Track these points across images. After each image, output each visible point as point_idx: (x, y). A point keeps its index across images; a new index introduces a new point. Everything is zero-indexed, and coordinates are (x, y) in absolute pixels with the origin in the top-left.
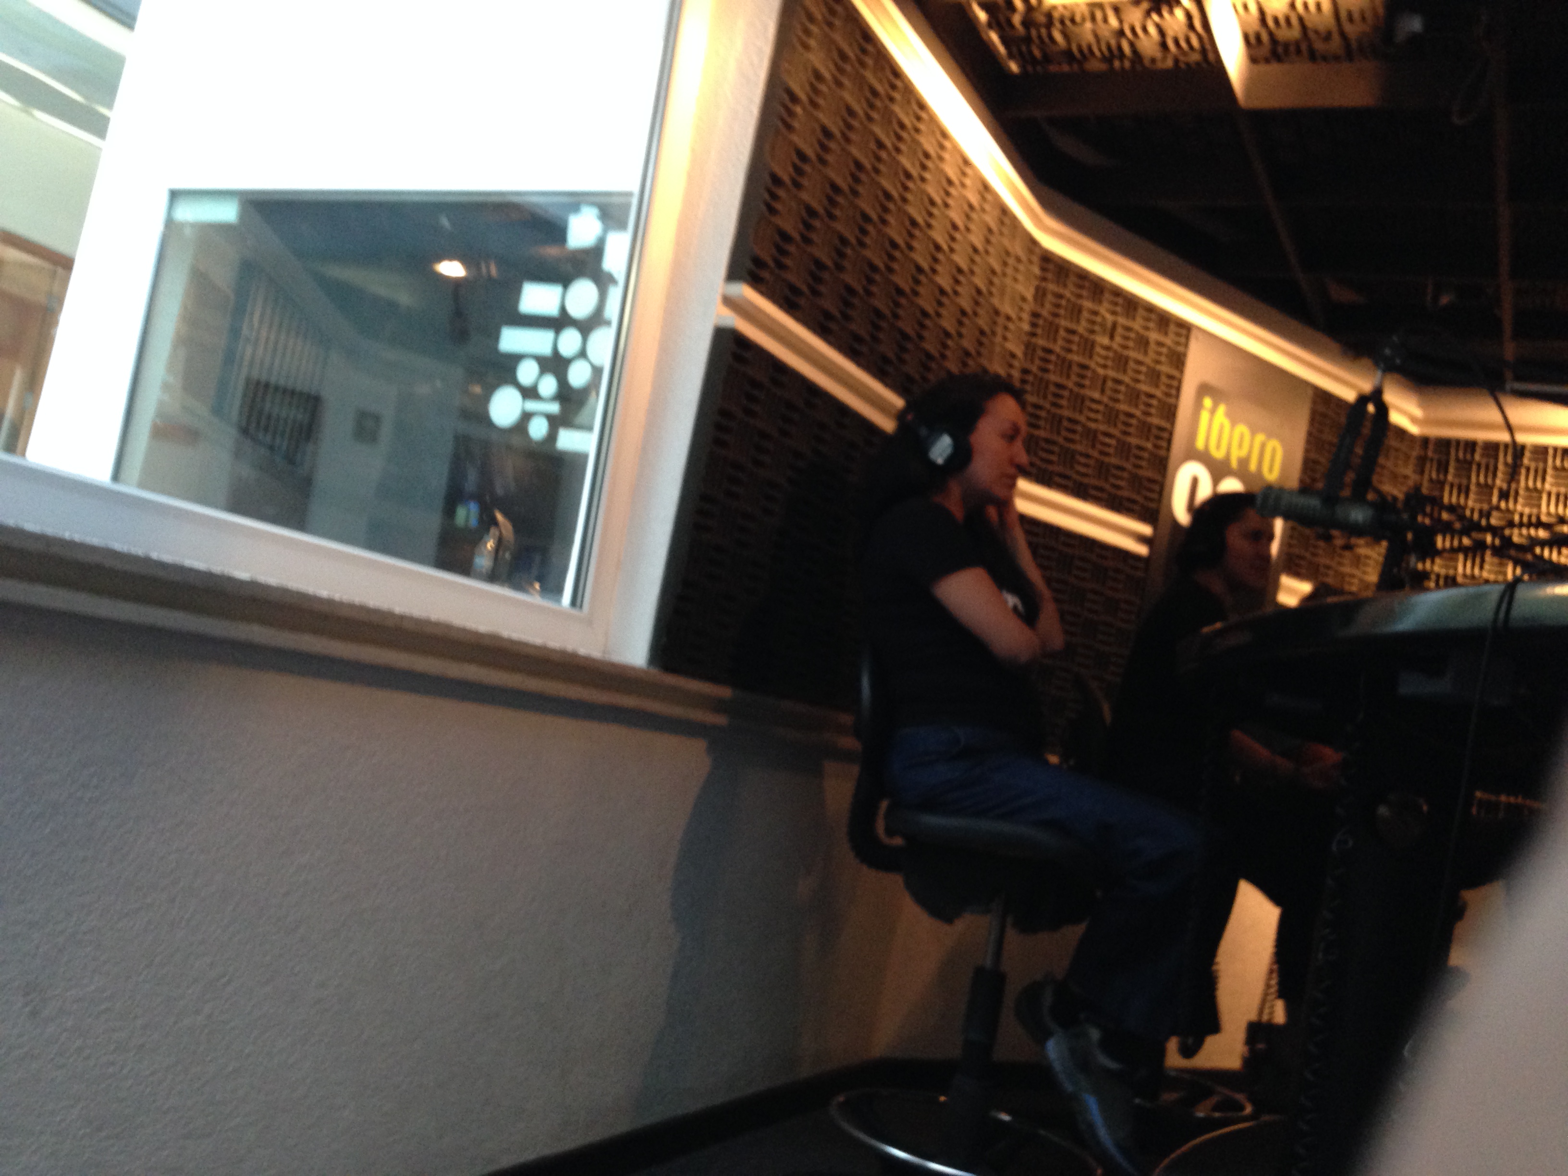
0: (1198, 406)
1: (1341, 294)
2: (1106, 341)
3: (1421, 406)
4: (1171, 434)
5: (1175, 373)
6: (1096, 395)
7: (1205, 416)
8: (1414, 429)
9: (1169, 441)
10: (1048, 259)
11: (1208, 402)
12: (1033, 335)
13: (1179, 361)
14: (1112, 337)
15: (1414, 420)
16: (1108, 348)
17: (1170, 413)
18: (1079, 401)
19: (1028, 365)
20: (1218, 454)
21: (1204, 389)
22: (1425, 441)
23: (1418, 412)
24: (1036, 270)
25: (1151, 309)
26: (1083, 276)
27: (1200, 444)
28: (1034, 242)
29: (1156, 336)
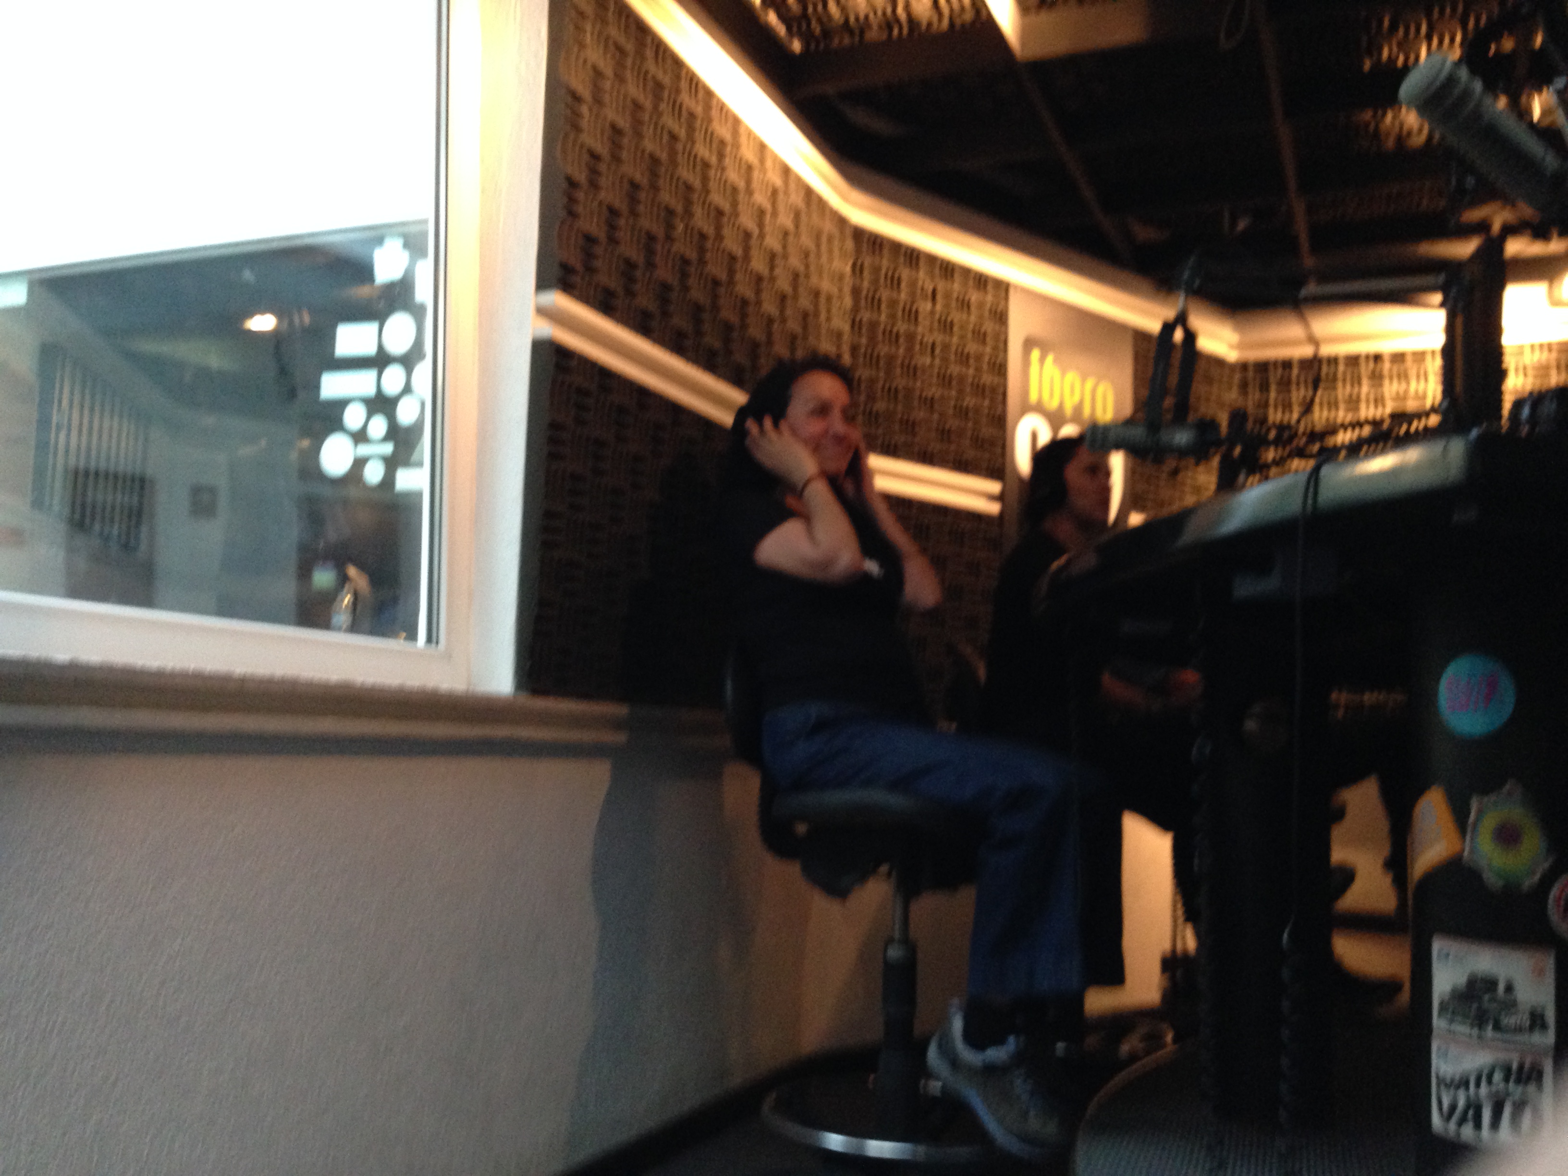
0: (1027, 359)
1: (1145, 233)
2: (928, 308)
3: (1239, 333)
4: (1005, 388)
5: (999, 328)
6: (927, 362)
7: (1035, 367)
8: (1234, 355)
9: (1005, 394)
10: (859, 234)
11: (1036, 354)
12: (857, 309)
13: (1001, 318)
14: (934, 303)
15: (1233, 347)
17: (1000, 369)
18: (912, 369)
19: (856, 341)
20: (1053, 404)
21: (1030, 343)
22: (1244, 366)
23: (1234, 338)
24: (850, 244)
25: (967, 272)
26: (897, 247)
27: (1033, 397)
28: (844, 220)
29: (974, 297)
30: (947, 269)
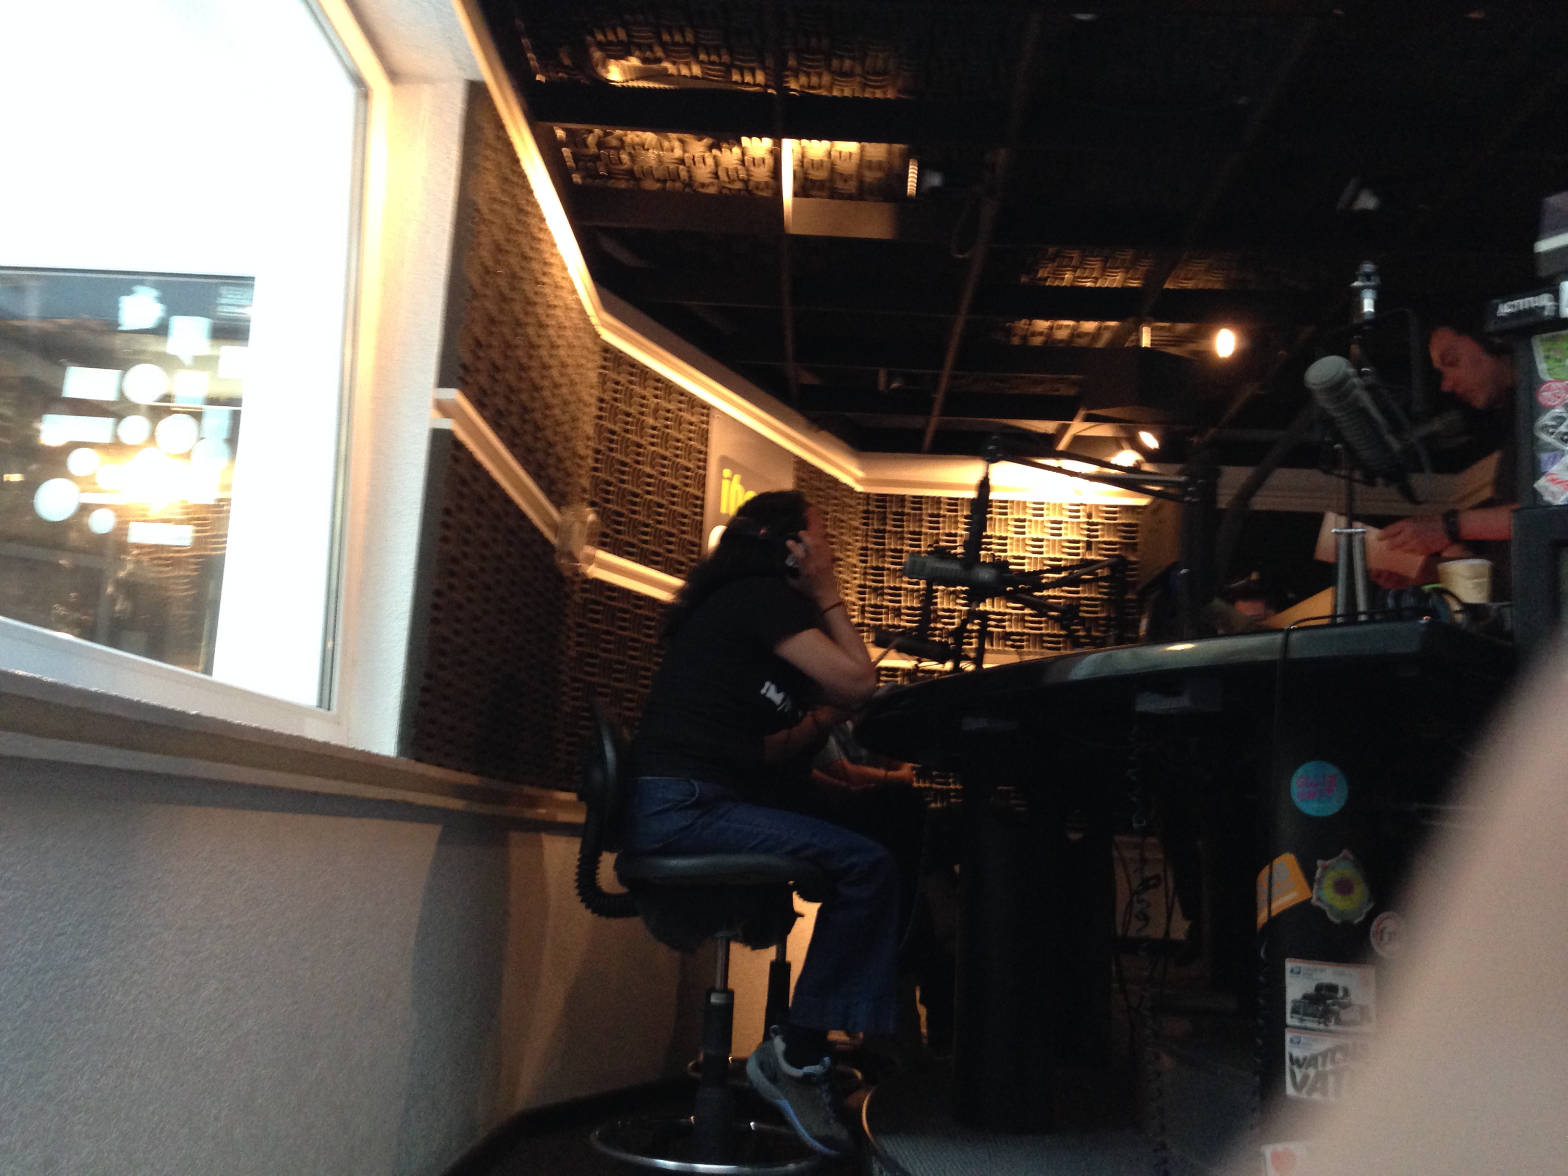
0: (721, 477)
1: (808, 379)
2: (651, 421)
3: (862, 469)
4: (703, 499)
5: (703, 448)
6: (648, 470)
7: (725, 483)
8: (859, 488)
9: (702, 507)
10: (607, 349)
11: (727, 473)
12: (600, 417)
13: (704, 436)
14: (656, 419)
15: (858, 481)
16: (654, 428)
17: (702, 483)
18: (638, 475)
19: (598, 446)
21: (725, 462)
22: (867, 496)
23: (860, 474)
24: (598, 360)
25: (682, 393)
26: (633, 363)
27: (724, 509)
28: (597, 336)
29: (687, 416)
30: (668, 388)
